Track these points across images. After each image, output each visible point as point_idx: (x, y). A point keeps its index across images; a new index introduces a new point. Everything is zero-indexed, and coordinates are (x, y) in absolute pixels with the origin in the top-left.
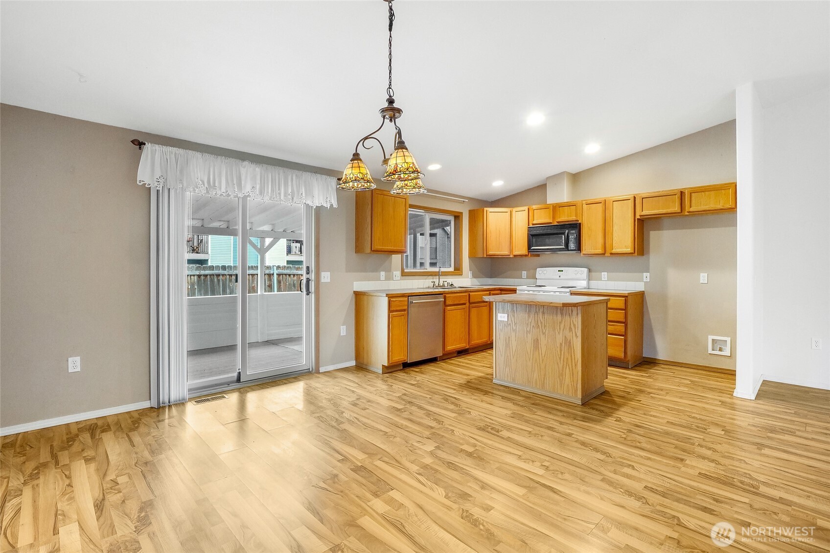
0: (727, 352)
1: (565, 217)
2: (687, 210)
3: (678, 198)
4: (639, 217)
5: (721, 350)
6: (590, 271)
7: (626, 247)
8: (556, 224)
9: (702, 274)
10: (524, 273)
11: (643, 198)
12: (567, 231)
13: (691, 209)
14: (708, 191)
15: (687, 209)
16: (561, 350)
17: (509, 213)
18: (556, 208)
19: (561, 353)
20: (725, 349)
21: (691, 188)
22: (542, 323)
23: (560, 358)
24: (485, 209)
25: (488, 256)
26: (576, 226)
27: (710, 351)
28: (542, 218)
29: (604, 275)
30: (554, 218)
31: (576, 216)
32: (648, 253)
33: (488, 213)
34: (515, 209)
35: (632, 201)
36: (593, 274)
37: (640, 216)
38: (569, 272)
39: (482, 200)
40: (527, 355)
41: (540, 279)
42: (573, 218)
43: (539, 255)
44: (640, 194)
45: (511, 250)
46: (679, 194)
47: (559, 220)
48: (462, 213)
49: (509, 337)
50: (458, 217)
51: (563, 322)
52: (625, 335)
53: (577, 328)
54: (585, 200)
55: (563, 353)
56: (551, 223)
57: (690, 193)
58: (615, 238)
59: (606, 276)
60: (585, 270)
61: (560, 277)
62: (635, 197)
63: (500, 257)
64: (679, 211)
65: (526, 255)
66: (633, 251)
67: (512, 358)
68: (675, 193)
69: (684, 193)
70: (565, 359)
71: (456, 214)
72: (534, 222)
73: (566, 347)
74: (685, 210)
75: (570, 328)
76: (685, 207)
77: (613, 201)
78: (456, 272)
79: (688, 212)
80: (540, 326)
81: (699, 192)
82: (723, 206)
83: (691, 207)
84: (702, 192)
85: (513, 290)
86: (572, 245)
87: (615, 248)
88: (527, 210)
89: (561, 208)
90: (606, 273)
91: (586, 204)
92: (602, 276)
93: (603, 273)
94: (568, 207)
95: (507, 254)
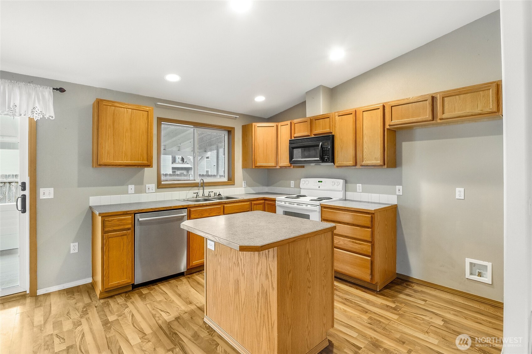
0: (487, 279)
1: (321, 129)
2: (439, 117)
3: (429, 104)
4: (388, 127)
5: (480, 275)
6: (346, 182)
7: (376, 159)
8: (313, 136)
9: (458, 189)
10: (292, 183)
11: (392, 107)
12: (321, 143)
13: (444, 116)
14: (463, 94)
15: (439, 115)
16: (258, 302)
17: (275, 128)
18: (313, 121)
19: (258, 305)
20: (485, 274)
21: (444, 92)
22: (241, 260)
23: (257, 312)
24: (254, 124)
25: (256, 168)
26: (330, 138)
27: (468, 275)
28: (301, 132)
29: (359, 186)
30: (311, 131)
31: (330, 128)
32: (400, 165)
33: (256, 127)
34: (280, 124)
35: (381, 110)
36: (349, 185)
37: (390, 125)
38: (328, 183)
39: (252, 116)
40: (229, 297)
41: (304, 189)
42: (327, 130)
43: (304, 166)
44: (389, 102)
45: (277, 162)
46: (430, 100)
47: (316, 132)
48: (234, 128)
49: (216, 271)
50: (230, 132)
51: (260, 265)
52: (372, 255)
53: (273, 276)
54: (337, 112)
55: (260, 306)
56: (309, 136)
57: (443, 98)
58: (365, 150)
59: (361, 188)
60: (341, 181)
61: (319, 187)
62: (384, 106)
63: (268, 168)
64: (431, 118)
65: (289, 166)
66: (382, 164)
67: (218, 297)
68: (426, 99)
69: (436, 98)
70: (262, 315)
71: (230, 129)
72: (295, 135)
73: (262, 299)
74: (437, 118)
75: (267, 275)
76: (437, 115)
77: (363, 112)
78: (229, 182)
79: (441, 119)
80: (240, 264)
81: (453, 96)
82: (482, 110)
83: (443, 114)
84: (456, 95)
85: (274, 200)
86: (326, 157)
87: (365, 159)
88: (289, 124)
89: (317, 120)
90: (361, 184)
91: (338, 116)
92: (358, 188)
93: (358, 185)
94: (323, 119)
95: (274, 165)
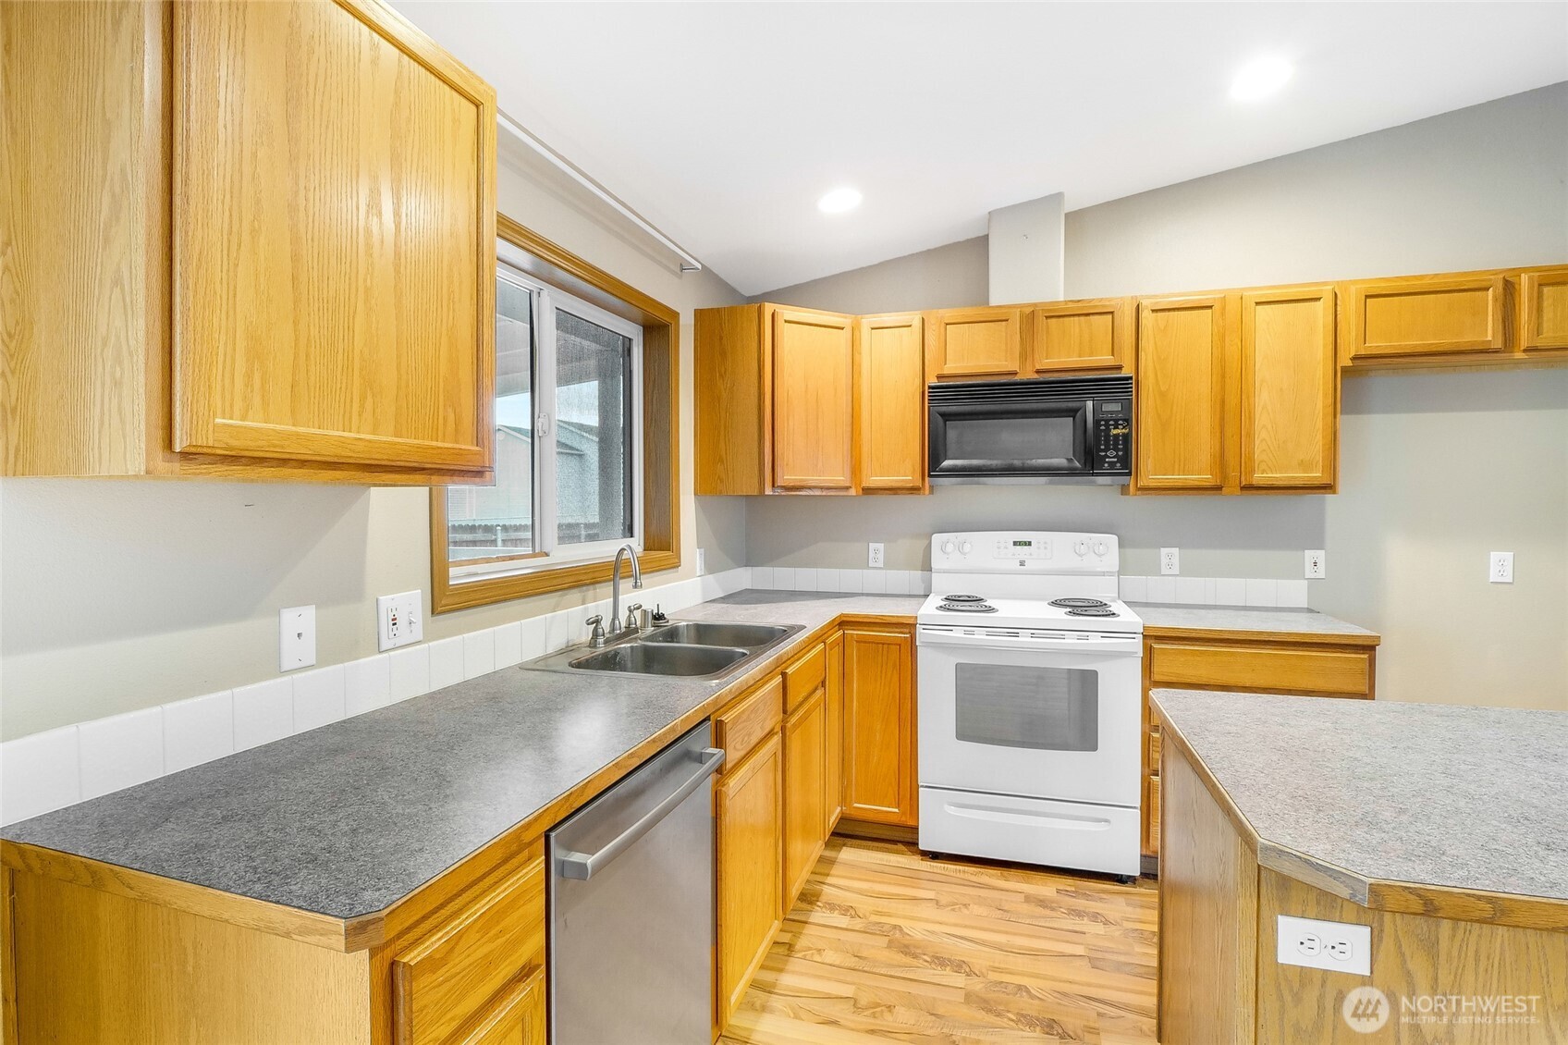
1: (1070, 351)
2: (1524, 344)
3: (1496, 299)
4: (1350, 363)
6: (1120, 542)
7: (1303, 465)
8: (1033, 376)
11: (1366, 297)
12: (1090, 405)
15: (1526, 339)
17: (846, 334)
18: (1033, 320)
24: (769, 309)
25: (778, 492)
26: (1113, 388)
28: (977, 355)
29: (1170, 556)
30: (1024, 357)
31: (1113, 352)
33: (779, 324)
34: (868, 321)
35: (1325, 305)
36: (1136, 553)
37: (1354, 357)
38: (1057, 547)
41: (949, 571)
42: (1101, 358)
45: (856, 470)
46: (1499, 288)
47: (1045, 363)
48: (677, 316)
50: (661, 329)
54: (1148, 297)
56: (1015, 373)
57: (1539, 286)
58: (1260, 434)
59: (1176, 561)
60: (1112, 541)
61: (1022, 564)
62: (1336, 293)
63: (818, 493)
64: (1498, 345)
65: (914, 490)
66: (1326, 481)
72: (947, 370)
77: (1257, 304)
83: (1539, 334)
85: (909, 626)
86: (1111, 453)
87: (1263, 466)
88: (917, 323)
89: (1054, 320)
90: (1177, 549)
91: (1153, 311)
92: (1164, 561)
93: (1164, 551)
94: (1082, 318)
95: (842, 484)
